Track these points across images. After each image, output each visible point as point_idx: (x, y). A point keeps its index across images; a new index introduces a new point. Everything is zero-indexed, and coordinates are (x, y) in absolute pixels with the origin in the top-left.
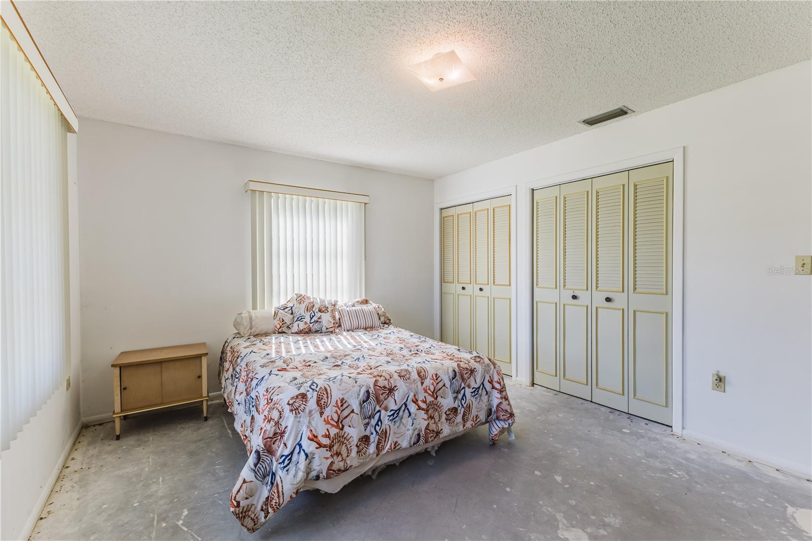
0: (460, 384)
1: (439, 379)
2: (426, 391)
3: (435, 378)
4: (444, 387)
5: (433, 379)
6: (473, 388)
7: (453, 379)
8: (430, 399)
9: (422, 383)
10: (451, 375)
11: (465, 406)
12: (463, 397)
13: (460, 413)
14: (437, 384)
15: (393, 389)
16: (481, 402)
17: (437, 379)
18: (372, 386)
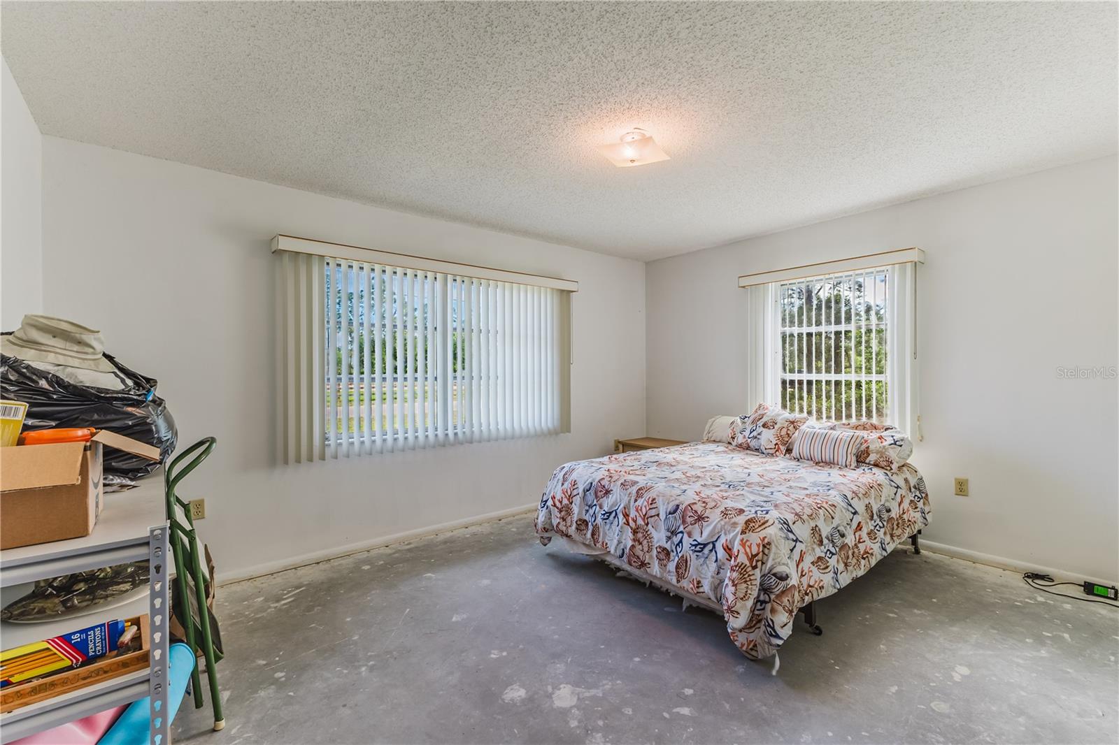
0: (678, 525)
1: (654, 506)
2: (637, 510)
3: (650, 502)
4: (656, 517)
5: (648, 503)
6: (695, 540)
7: (670, 513)
8: (640, 522)
9: (636, 501)
10: (671, 507)
11: (680, 555)
12: (679, 543)
13: (673, 560)
14: (650, 509)
15: (609, 492)
16: (705, 566)
17: (651, 504)
18: (597, 480)
